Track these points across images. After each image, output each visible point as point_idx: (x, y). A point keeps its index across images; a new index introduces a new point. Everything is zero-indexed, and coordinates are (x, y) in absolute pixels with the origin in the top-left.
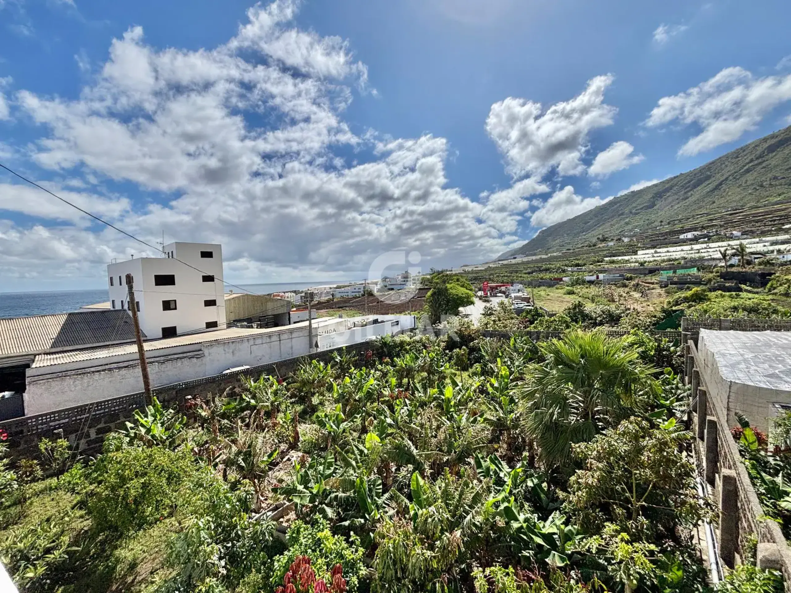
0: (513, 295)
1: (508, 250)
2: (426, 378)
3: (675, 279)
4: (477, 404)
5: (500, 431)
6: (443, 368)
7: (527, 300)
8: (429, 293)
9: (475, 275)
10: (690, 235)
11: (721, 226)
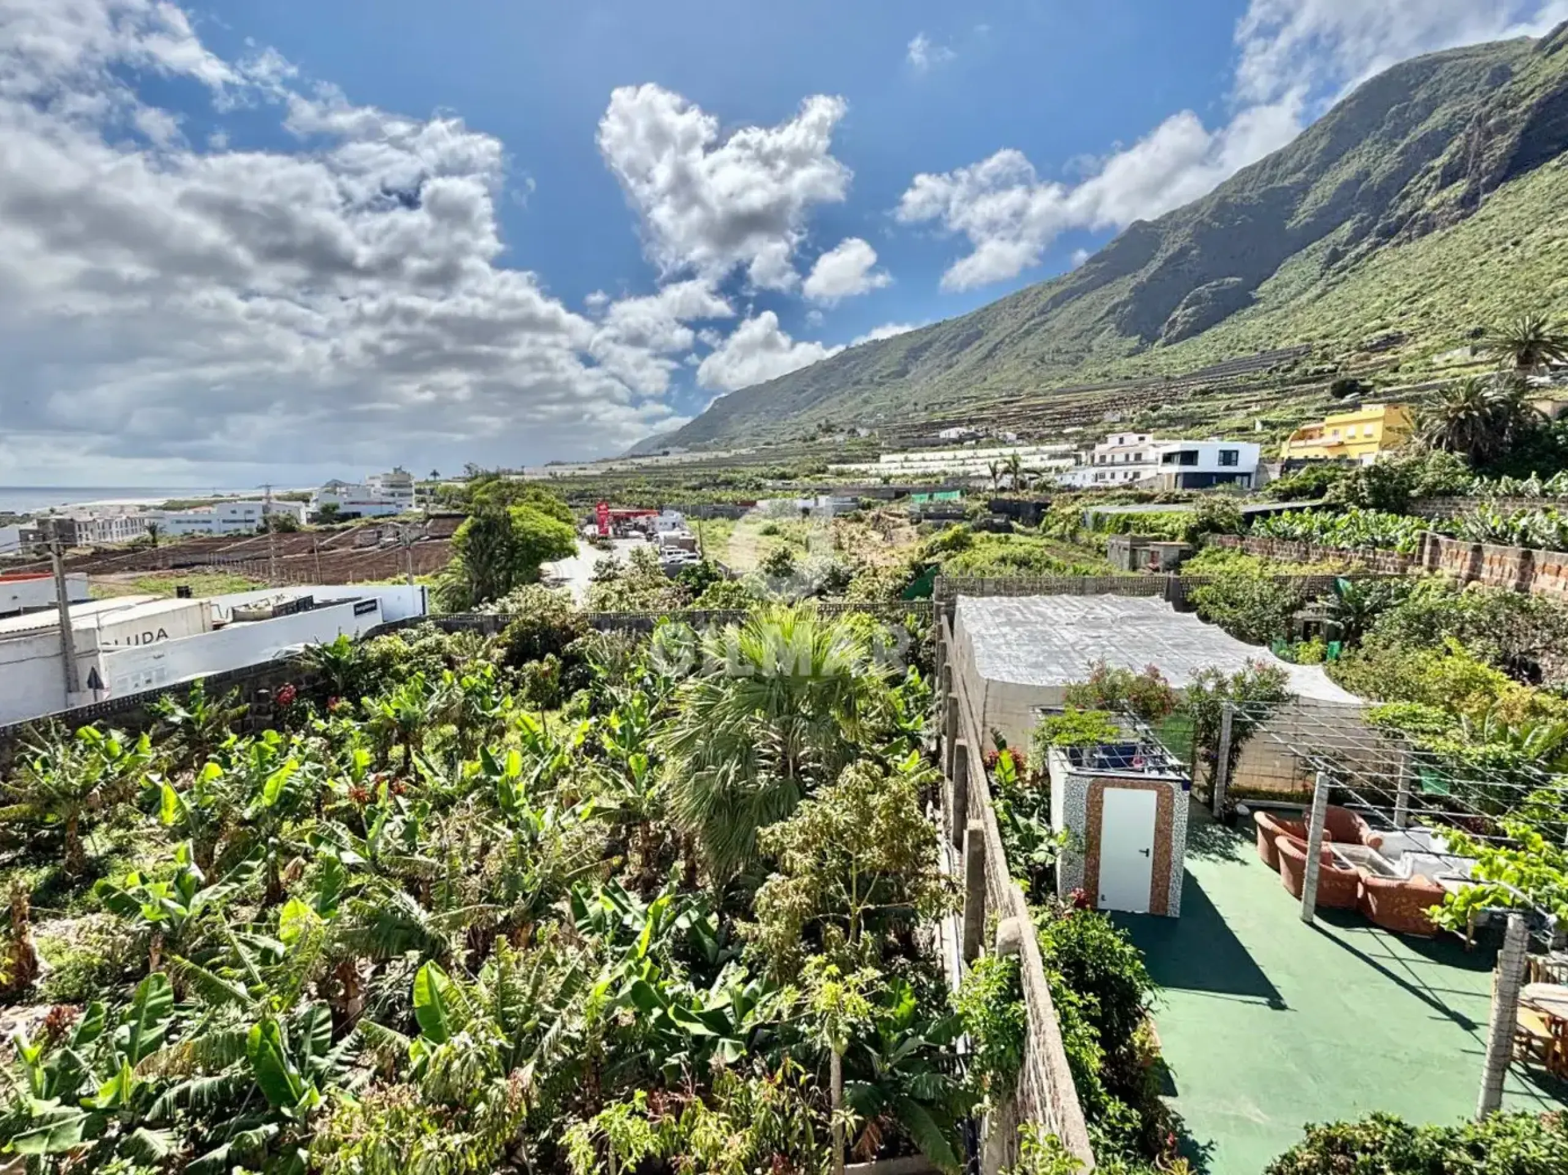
0: (662, 534)
1: (652, 434)
2: (454, 737)
3: (931, 510)
4: (578, 781)
5: (628, 829)
6: (498, 709)
7: (690, 545)
8: (462, 529)
9: (577, 487)
10: (953, 433)
11: (994, 421)
